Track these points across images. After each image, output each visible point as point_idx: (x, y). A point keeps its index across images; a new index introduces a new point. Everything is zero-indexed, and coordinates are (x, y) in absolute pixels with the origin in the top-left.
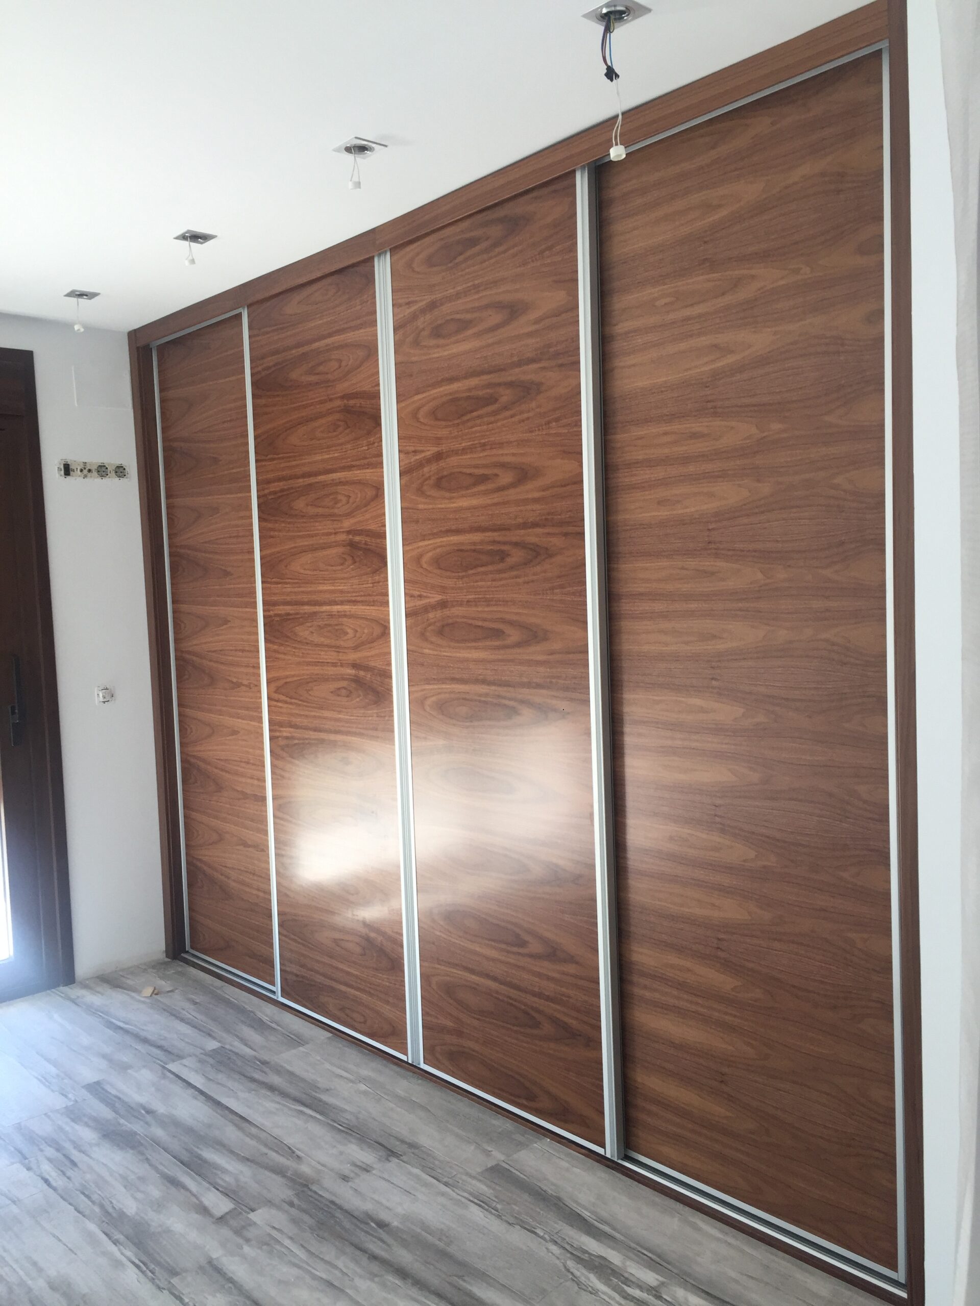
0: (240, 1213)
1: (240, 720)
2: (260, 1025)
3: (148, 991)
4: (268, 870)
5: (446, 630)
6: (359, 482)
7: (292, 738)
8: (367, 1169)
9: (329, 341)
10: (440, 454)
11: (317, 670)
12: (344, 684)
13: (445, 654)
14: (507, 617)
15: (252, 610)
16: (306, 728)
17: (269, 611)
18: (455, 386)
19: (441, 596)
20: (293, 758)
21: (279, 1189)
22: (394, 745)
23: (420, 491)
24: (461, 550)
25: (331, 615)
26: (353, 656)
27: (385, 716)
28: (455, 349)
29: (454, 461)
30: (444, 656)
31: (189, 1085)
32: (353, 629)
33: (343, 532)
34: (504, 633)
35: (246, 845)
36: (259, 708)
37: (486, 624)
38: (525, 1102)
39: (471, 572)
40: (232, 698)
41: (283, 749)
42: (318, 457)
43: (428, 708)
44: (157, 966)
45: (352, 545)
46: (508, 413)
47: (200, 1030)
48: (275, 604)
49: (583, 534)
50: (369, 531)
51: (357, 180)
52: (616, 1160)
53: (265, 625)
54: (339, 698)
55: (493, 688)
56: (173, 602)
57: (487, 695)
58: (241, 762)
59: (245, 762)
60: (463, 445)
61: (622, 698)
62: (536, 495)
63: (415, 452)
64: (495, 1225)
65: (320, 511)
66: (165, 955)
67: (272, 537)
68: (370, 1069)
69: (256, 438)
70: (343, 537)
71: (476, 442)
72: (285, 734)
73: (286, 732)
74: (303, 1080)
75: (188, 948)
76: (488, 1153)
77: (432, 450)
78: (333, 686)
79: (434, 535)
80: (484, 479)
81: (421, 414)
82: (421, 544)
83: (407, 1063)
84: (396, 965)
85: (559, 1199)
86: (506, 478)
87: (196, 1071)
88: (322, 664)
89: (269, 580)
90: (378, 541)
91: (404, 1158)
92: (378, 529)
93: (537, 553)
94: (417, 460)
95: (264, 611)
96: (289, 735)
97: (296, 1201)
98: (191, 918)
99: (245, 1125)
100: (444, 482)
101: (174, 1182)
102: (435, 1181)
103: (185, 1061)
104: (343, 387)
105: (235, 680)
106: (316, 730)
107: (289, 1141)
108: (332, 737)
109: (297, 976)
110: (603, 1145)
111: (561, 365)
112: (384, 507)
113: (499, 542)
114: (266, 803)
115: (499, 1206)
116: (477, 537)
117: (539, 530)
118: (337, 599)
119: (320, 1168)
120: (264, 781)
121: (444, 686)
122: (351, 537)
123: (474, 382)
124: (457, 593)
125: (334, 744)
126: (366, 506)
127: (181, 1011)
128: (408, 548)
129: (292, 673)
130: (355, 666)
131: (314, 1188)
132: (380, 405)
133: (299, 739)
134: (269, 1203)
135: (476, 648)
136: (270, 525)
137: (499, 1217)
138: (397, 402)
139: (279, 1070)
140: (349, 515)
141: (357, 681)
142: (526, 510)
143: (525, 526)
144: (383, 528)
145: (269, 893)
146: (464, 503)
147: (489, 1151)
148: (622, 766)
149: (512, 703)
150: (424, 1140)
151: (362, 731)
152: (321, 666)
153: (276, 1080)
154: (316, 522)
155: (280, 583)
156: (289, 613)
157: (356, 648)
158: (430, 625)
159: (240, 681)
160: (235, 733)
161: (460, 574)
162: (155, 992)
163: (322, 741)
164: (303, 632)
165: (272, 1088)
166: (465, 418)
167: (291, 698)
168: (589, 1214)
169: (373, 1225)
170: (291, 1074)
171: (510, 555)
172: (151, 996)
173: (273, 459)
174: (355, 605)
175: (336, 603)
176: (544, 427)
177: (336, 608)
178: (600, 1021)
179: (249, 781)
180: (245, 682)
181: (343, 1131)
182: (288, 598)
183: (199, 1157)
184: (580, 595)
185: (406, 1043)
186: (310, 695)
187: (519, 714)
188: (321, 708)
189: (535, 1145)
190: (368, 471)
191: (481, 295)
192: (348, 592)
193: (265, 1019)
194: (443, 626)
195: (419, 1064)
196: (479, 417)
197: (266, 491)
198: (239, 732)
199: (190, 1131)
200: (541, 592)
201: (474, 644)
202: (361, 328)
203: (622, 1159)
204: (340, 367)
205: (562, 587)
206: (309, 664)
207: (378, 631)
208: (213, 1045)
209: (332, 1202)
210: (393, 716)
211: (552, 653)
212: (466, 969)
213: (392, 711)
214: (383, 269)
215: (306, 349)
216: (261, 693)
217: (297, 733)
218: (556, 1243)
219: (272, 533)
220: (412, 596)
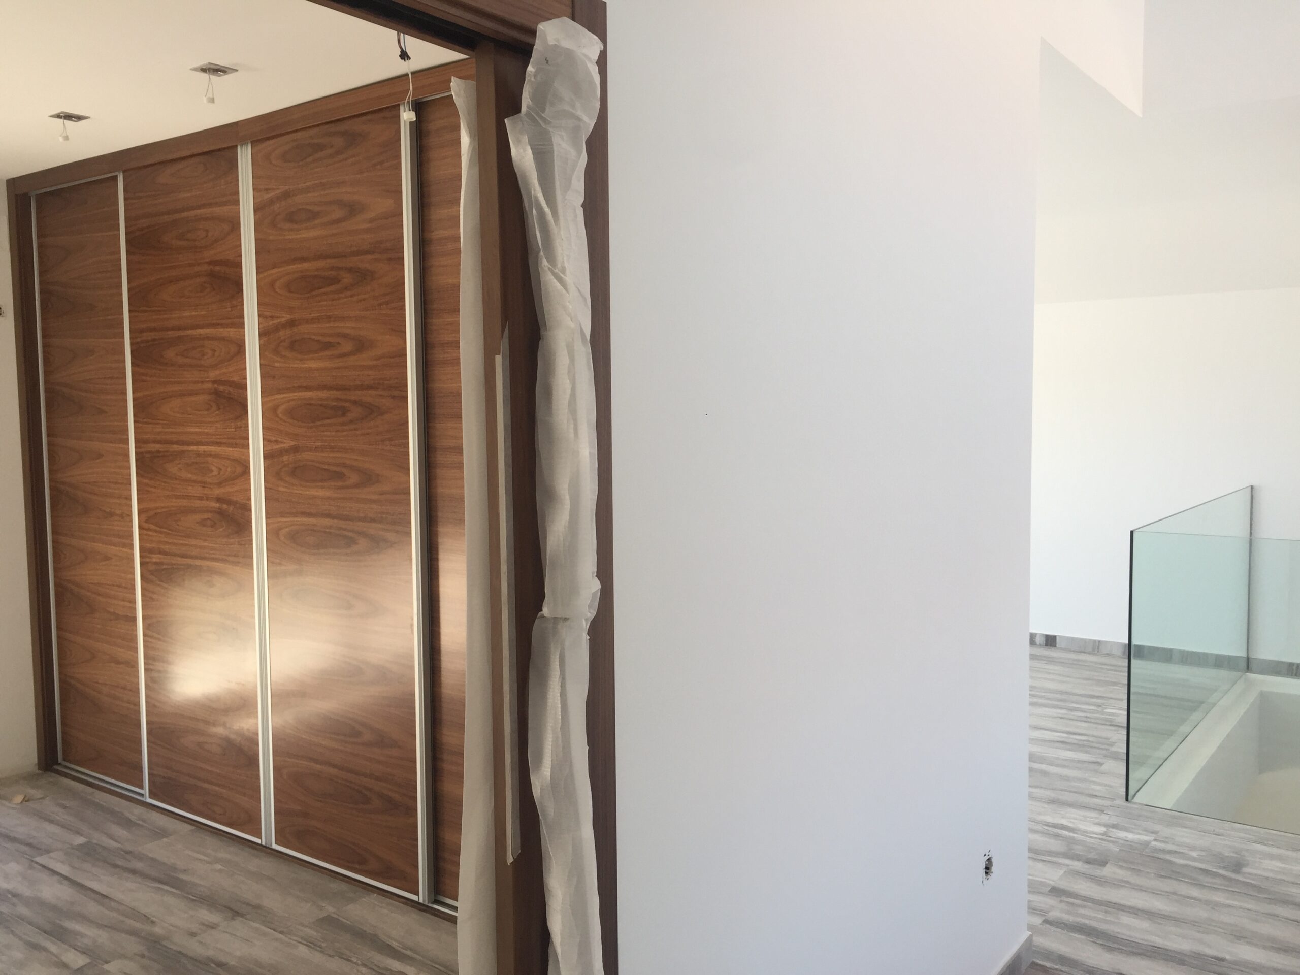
0: (96, 965)
1: (113, 547)
2: (127, 823)
3: (19, 799)
4: (138, 684)
5: (299, 472)
6: (223, 339)
7: (162, 563)
8: (213, 927)
9: (198, 212)
10: (292, 321)
11: (184, 503)
12: (209, 515)
13: (297, 492)
14: (348, 462)
15: (125, 446)
16: (175, 555)
17: (140, 448)
18: (306, 265)
19: (293, 442)
20: (162, 581)
21: (133, 946)
22: (252, 569)
23: (276, 352)
24: (310, 404)
25: (198, 455)
26: (217, 491)
27: (245, 545)
28: (305, 234)
29: (304, 329)
30: (296, 493)
31: (54, 873)
32: (217, 467)
33: (209, 381)
34: (345, 475)
35: (118, 662)
36: (130, 536)
37: (332, 468)
38: (357, 866)
39: (318, 423)
40: (105, 527)
41: (152, 574)
42: (187, 314)
43: (282, 538)
44: (28, 778)
45: (217, 393)
46: (349, 293)
47: (67, 829)
48: (146, 442)
49: (407, 397)
50: (233, 382)
51: (211, 96)
52: (427, 904)
53: (136, 460)
54: (205, 528)
55: (336, 521)
56: (48, 435)
57: (331, 527)
58: (113, 585)
59: (117, 586)
60: (312, 315)
61: (437, 531)
62: (371, 363)
63: (272, 317)
64: (317, 958)
65: (188, 361)
66: (37, 767)
67: (144, 381)
68: (226, 852)
69: (129, 290)
70: (209, 386)
71: (323, 314)
72: (154, 560)
73: (156, 558)
74: (164, 864)
75: (60, 761)
76: (321, 908)
77: (286, 317)
78: (198, 517)
79: (289, 390)
80: (328, 346)
81: (278, 284)
82: (277, 396)
83: (261, 845)
84: (252, 761)
85: (375, 935)
86: (347, 347)
87: (62, 862)
88: (188, 497)
89: (141, 420)
90: (240, 391)
91: (248, 916)
92: (240, 381)
93: (371, 411)
94: (274, 324)
95: (136, 447)
96: (158, 560)
97: (146, 953)
98: (63, 733)
99: (106, 901)
100: (297, 346)
101: (35, 947)
102: (272, 931)
103: (52, 855)
104: (209, 254)
105: (108, 510)
106: (183, 556)
107: (144, 910)
108: (198, 562)
109: (164, 778)
110: (417, 894)
111: (390, 259)
112: (245, 362)
113: (341, 400)
114: (136, 623)
115: (323, 945)
116: (323, 394)
117: (373, 392)
118: (203, 440)
119: (171, 928)
120: (135, 603)
121: (296, 519)
122: (216, 386)
123: (321, 264)
124: (307, 440)
125: (199, 569)
126: (229, 360)
127: (51, 814)
128: (265, 399)
129: (163, 505)
130: (219, 500)
131: (165, 943)
132: (242, 274)
133: (168, 564)
134: (123, 956)
135: (322, 487)
136: (142, 371)
137: (322, 952)
138: (257, 273)
139: (141, 857)
140: (214, 366)
141: (221, 513)
142: (363, 375)
143: (361, 387)
144: (244, 381)
145: (138, 705)
146: (313, 364)
147: (323, 907)
148: (437, 586)
149: (351, 534)
150: (266, 903)
151: (224, 557)
152: (188, 499)
153: (139, 865)
154: (185, 370)
155: (151, 423)
156: (159, 450)
157: (220, 484)
158: (285, 466)
159: (113, 511)
160: (107, 558)
161: (310, 425)
162: (26, 799)
163: (189, 566)
164: (173, 468)
165: (134, 872)
166: (314, 293)
167: (161, 527)
168: (397, 944)
169: (213, 965)
170: (153, 860)
171: (350, 411)
172: (21, 802)
173: (145, 311)
174: (220, 446)
175: (202, 444)
176: (377, 307)
177: (202, 448)
178: (416, 793)
179: (122, 603)
180: (118, 512)
181: (195, 900)
182: (159, 437)
183: (62, 927)
184: (405, 447)
185: (261, 829)
186: (178, 525)
187: (357, 544)
188: (188, 536)
189: (363, 899)
190: (231, 329)
191: (326, 192)
192: (213, 435)
193: (133, 818)
194: (296, 468)
195: (271, 845)
196: (325, 293)
197: (139, 340)
198: (112, 558)
199: (54, 908)
200: (374, 443)
201: (320, 484)
202: (225, 205)
203: (432, 903)
204: (206, 236)
205: (390, 440)
206: (177, 497)
207: (239, 470)
208: (80, 840)
209: (180, 952)
210: (252, 544)
211: (382, 493)
212: (311, 759)
213: (252, 540)
214: (245, 157)
215: (177, 216)
216: (132, 523)
217: (167, 559)
218: (365, 965)
219: (144, 378)
220: (269, 441)
